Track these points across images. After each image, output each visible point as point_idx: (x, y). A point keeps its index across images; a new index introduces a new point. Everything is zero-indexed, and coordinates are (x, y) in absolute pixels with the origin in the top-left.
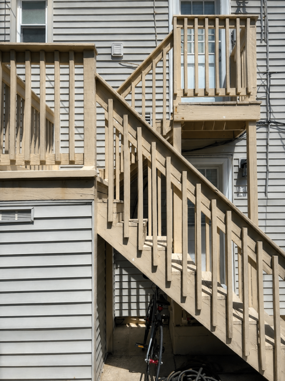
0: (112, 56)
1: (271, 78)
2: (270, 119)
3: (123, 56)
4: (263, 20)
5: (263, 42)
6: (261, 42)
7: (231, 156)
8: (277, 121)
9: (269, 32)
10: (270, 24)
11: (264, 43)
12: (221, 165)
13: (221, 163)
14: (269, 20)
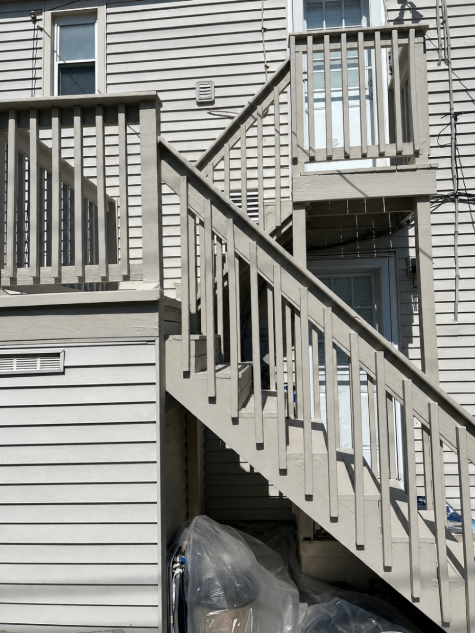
0: (197, 101)
1: (458, 121)
2: (458, 190)
3: (214, 100)
4: (442, 28)
5: (442, 63)
6: (439, 64)
7: (394, 253)
8: (469, 192)
9: (452, 47)
10: (453, 33)
11: (443, 66)
12: (378, 269)
13: (377, 266)
14: (450, 27)
